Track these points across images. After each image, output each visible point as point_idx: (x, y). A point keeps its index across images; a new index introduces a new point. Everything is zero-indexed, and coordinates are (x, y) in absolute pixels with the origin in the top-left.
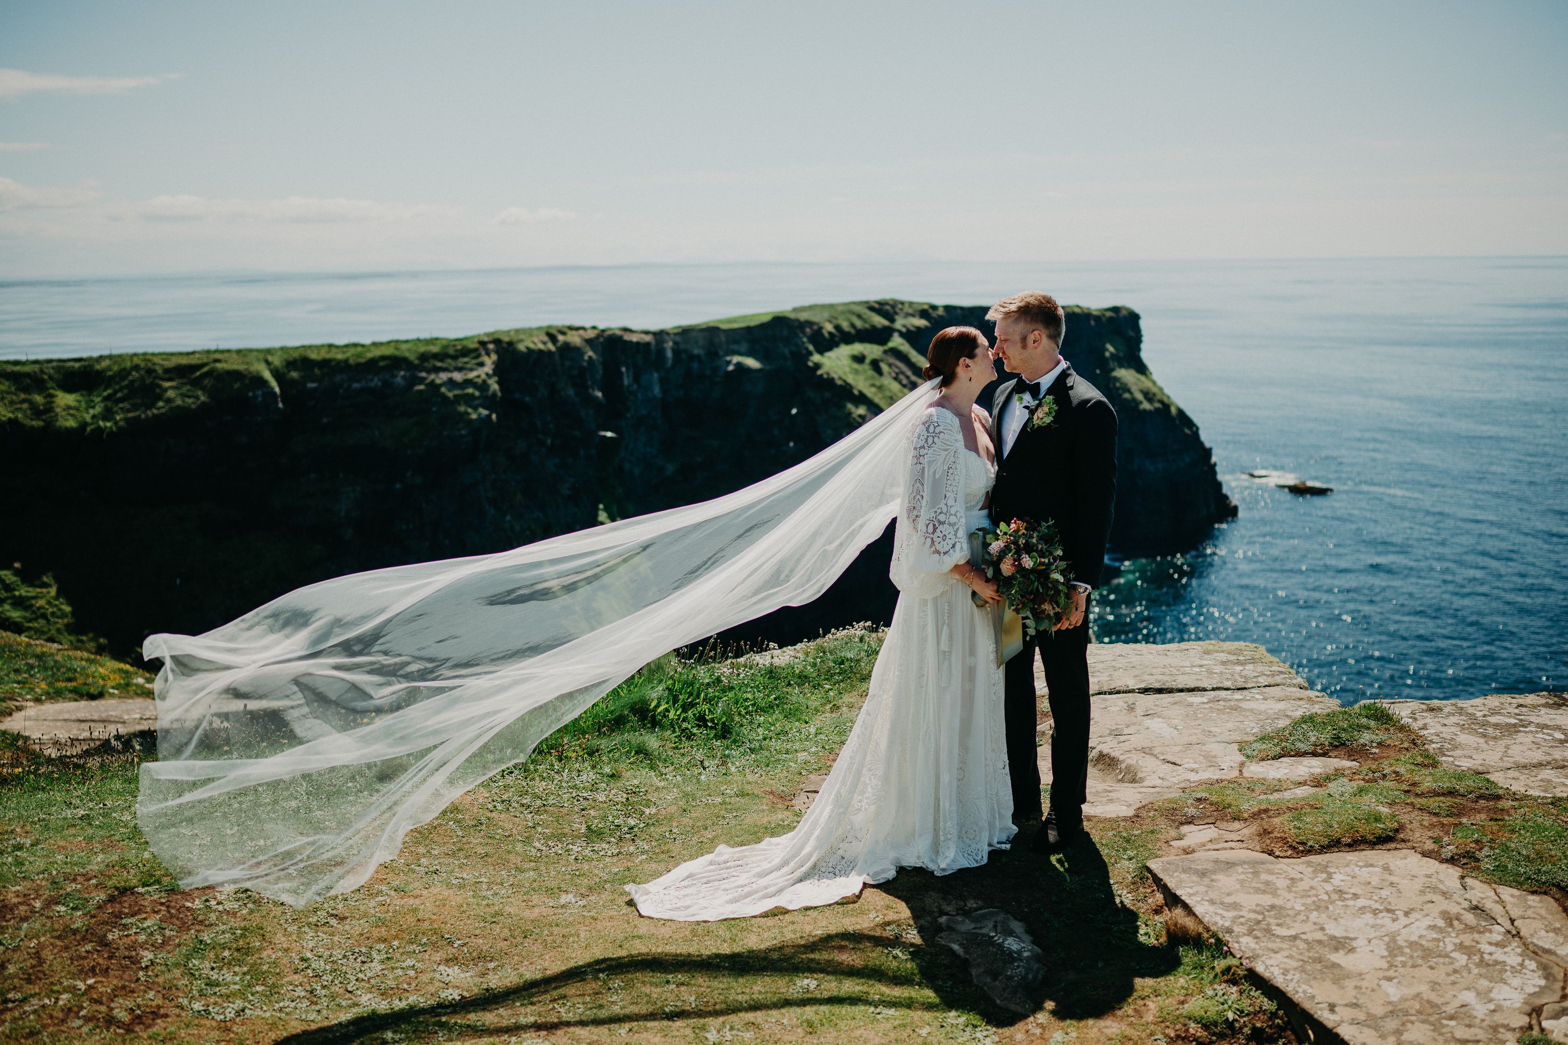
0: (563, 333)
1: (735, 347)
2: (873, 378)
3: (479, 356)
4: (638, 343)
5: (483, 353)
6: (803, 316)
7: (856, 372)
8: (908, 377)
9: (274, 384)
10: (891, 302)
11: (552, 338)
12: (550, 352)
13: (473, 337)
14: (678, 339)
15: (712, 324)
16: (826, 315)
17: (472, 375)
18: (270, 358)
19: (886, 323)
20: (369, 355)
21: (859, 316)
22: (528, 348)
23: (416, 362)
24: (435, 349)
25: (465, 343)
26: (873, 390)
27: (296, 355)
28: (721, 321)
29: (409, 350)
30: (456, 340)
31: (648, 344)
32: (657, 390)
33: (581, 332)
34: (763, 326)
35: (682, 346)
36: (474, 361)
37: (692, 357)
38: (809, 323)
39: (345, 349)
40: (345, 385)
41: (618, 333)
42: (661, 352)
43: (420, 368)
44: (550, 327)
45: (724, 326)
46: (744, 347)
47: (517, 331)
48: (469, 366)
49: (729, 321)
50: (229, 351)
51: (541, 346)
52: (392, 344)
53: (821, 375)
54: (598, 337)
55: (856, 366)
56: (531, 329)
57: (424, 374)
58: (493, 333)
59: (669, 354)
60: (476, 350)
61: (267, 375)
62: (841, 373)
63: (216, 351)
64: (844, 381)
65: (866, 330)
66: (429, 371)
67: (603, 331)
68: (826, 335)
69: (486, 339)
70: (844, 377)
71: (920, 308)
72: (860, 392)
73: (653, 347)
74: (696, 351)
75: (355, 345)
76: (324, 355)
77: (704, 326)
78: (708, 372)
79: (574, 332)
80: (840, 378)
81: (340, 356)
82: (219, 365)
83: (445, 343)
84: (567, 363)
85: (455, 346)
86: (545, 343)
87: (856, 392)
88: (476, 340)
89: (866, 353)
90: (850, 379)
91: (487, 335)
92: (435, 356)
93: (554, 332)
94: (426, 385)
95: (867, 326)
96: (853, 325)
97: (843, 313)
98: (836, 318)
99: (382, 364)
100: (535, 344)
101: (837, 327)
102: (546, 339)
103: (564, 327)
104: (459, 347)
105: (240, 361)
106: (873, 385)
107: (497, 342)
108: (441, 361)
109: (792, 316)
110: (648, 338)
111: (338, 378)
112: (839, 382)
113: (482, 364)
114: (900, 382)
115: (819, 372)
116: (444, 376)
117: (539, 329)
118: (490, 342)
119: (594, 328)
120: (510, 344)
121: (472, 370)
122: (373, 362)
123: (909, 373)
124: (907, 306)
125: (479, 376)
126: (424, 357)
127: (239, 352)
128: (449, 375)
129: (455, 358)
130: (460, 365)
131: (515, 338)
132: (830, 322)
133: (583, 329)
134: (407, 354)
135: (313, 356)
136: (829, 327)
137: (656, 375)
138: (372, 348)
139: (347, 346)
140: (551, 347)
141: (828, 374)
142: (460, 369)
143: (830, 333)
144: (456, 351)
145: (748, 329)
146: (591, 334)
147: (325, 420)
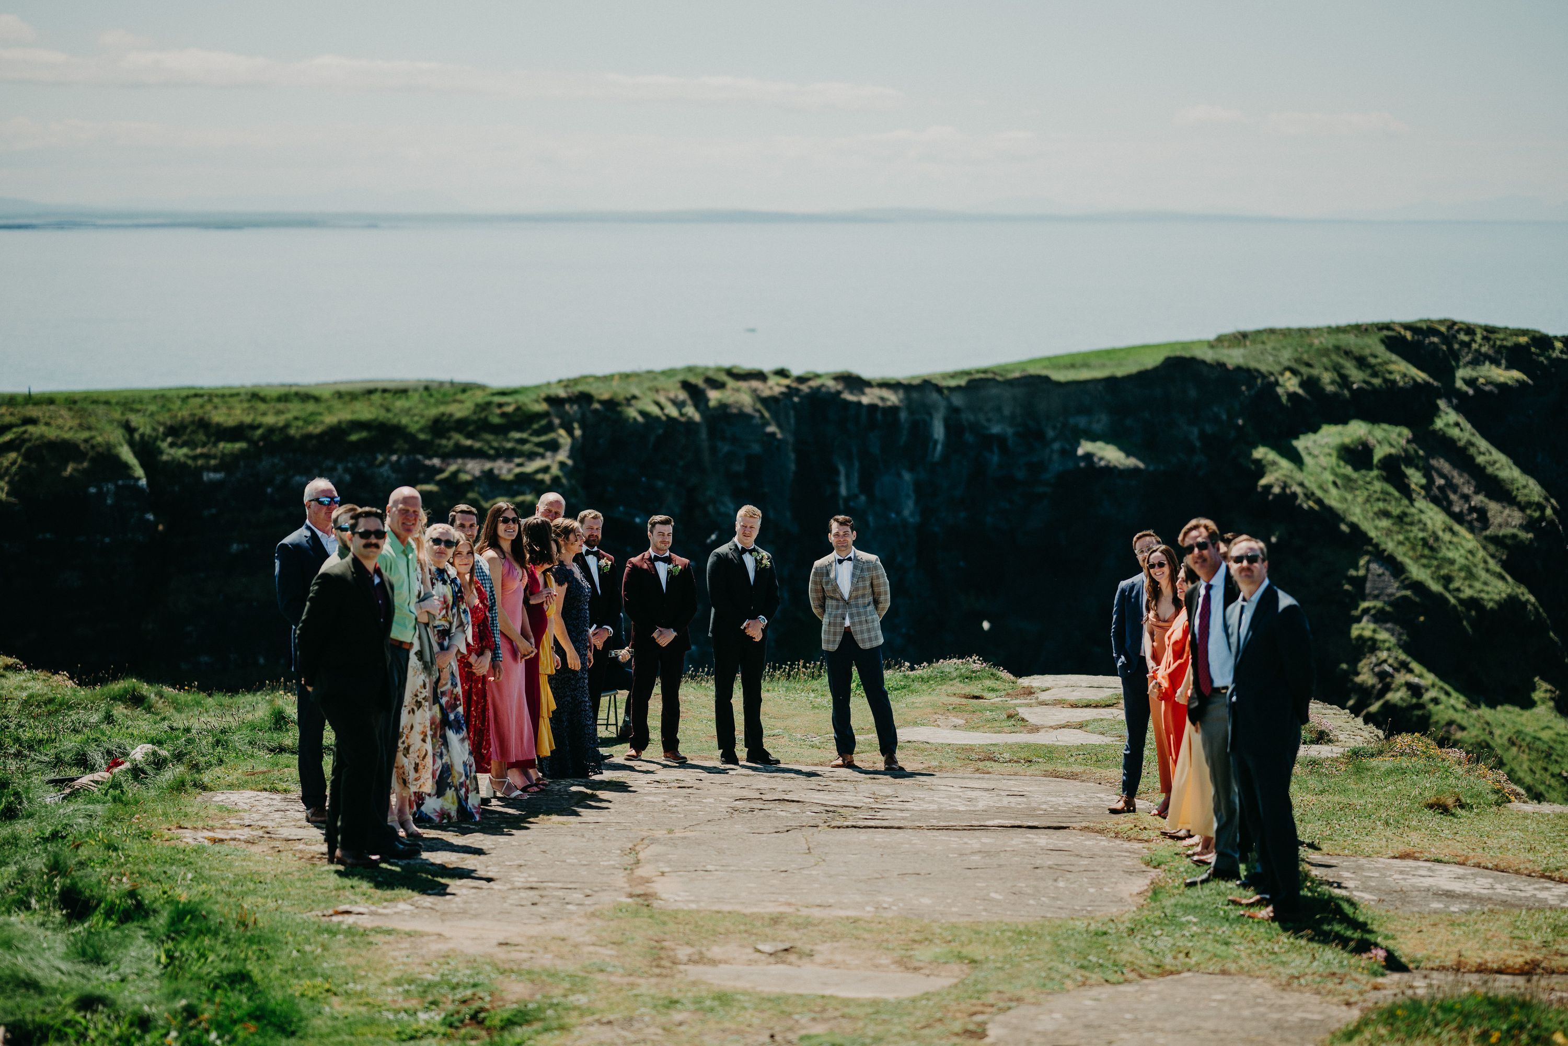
0: (718, 385)
1: (1082, 421)
2: (1385, 497)
3: (550, 428)
4: (873, 407)
5: (557, 421)
6: (1234, 357)
7: (1348, 484)
8: (1466, 498)
9: (139, 472)
10: (1443, 329)
11: (695, 393)
12: (690, 422)
13: (538, 387)
14: (958, 400)
15: (1033, 370)
16: (1286, 356)
17: (531, 467)
18: (135, 420)
19: (1421, 376)
20: (330, 419)
21: (1361, 362)
22: (643, 413)
23: (422, 436)
24: (459, 411)
25: (521, 398)
26: (1385, 523)
27: (184, 413)
28: (1055, 362)
29: (408, 411)
30: (503, 393)
31: (893, 410)
32: (908, 509)
33: (755, 384)
34: (1142, 377)
35: (967, 417)
36: (536, 439)
37: (988, 441)
38: (1246, 374)
39: (281, 406)
40: (279, 479)
41: (831, 384)
42: (920, 430)
43: (427, 449)
44: (690, 369)
45: (1059, 376)
46: (1101, 421)
47: (626, 377)
48: (527, 447)
49: (1073, 362)
50: (50, 400)
51: (673, 412)
52: (376, 397)
53: (1268, 488)
54: (791, 392)
55: (1348, 470)
56: (651, 374)
57: (436, 462)
58: (576, 381)
59: (939, 431)
60: (546, 415)
61: (126, 454)
62: (1312, 486)
63: (30, 399)
64: (1319, 501)
65: (1375, 390)
66: (446, 457)
67: (801, 380)
68: (1284, 399)
69: (562, 394)
70: (1319, 493)
71: (1508, 344)
72: (1354, 527)
73: (903, 415)
74: (996, 429)
75: (305, 397)
76: (238, 415)
77: (1017, 374)
78: (1020, 474)
79: (743, 385)
80: (1309, 495)
81: (270, 420)
82: (31, 428)
83: (480, 397)
84: (725, 448)
85: (500, 405)
86: (679, 405)
87: (1344, 527)
88: (543, 395)
89: (1372, 441)
90: (1333, 499)
91: (567, 384)
92: (461, 425)
93: (700, 382)
94: (438, 483)
95: (1377, 381)
96: (1344, 380)
97: (1325, 352)
98: (1309, 365)
99: (354, 437)
100: (658, 404)
101: (1310, 384)
102: (682, 395)
103: (719, 370)
104: (510, 409)
105: (75, 423)
106: (1386, 514)
107: (585, 398)
108: (469, 436)
109: (1209, 356)
110: (893, 398)
111: (265, 464)
112: (1307, 505)
113: (554, 446)
114: (1448, 511)
115: (1263, 482)
116: (474, 468)
117: (669, 373)
118: (571, 400)
119: (782, 373)
120: (611, 405)
121: (531, 456)
122: (337, 433)
123: (1468, 490)
124: (1478, 338)
125: (546, 469)
126: (440, 426)
127: (72, 402)
128: (488, 465)
129: (501, 430)
130: (509, 445)
131: (617, 390)
132: (1294, 372)
133: (760, 376)
134: (405, 421)
135: (219, 417)
136: (1291, 384)
137: (907, 476)
138: (337, 404)
139: (284, 398)
140: (690, 411)
141: (1285, 486)
142: (509, 455)
143: (1292, 396)
144: (503, 415)
145: (1111, 381)
146: (775, 386)
147: (235, 547)
